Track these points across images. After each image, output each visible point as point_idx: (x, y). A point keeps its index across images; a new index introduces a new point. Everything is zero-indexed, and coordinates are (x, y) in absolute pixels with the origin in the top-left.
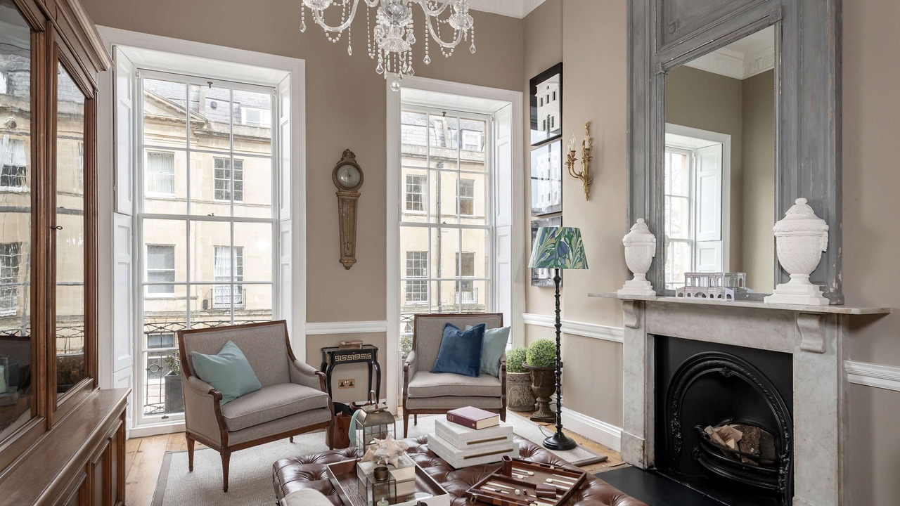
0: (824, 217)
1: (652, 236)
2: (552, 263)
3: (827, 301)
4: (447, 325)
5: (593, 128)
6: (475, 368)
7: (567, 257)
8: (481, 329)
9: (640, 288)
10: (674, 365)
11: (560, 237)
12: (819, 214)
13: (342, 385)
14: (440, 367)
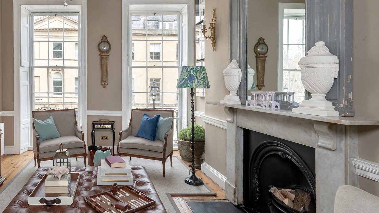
0: (337, 55)
1: (240, 70)
2: (185, 85)
3: (337, 113)
4: (145, 114)
5: (217, 12)
6: (154, 137)
7: (194, 82)
8: (158, 117)
9: (234, 100)
10: (254, 146)
11: (190, 71)
12: (333, 52)
13: (102, 138)
14: (138, 134)
